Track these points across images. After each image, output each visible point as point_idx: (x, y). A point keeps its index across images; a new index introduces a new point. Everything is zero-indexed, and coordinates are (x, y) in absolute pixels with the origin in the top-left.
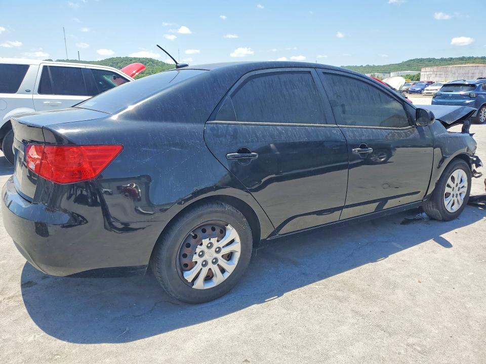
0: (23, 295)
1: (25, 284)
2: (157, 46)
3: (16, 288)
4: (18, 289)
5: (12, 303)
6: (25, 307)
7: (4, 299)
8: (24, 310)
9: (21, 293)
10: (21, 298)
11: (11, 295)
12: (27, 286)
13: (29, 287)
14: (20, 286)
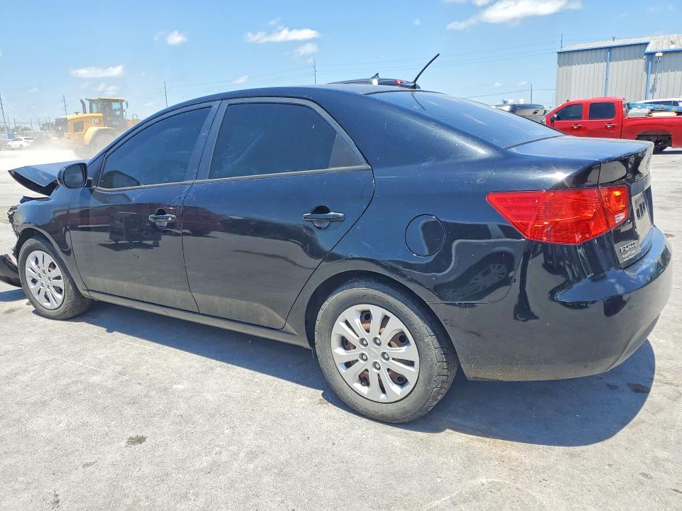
0: (652, 379)
1: (643, 392)
2: (438, 55)
3: (657, 393)
4: (654, 391)
5: (670, 377)
6: (656, 366)
7: (677, 386)
8: (658, 363)
9: (654, 383)
10: (656, 377)
11: (667, 387)
12: (642, 387)
13: (640, 385)
14: (650, 393)
